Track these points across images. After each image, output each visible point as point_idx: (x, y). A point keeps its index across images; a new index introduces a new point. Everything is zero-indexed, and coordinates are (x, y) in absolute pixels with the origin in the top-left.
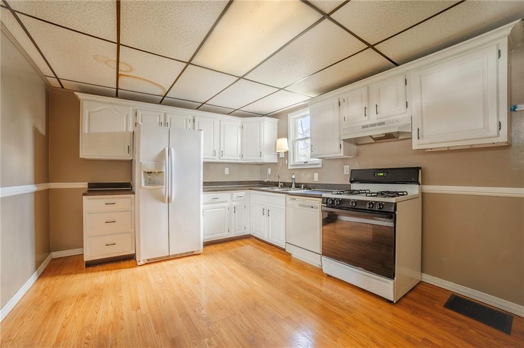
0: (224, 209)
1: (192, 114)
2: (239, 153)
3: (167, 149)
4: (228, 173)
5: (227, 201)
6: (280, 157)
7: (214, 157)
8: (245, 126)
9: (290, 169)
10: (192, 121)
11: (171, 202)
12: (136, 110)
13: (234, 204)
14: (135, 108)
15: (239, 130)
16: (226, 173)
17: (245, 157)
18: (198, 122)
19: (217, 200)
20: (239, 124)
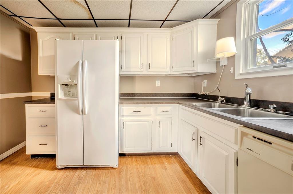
0: (147, 123)
1: (120, 32)
2: (169, 64)
3: (81, 62)
4: (159, 86)
5: (151, 115)
6: (221, 65)
7: (142, 70)
8: (174, 37)
9: (238, 80)
10: (119, 38)
11: (85, 114)
12: (74, 35)
13: (159, 118)
14: (74, 34)
15: (169, 42)
16: (157, 86)
17: (175, 69)
18: (126, 38)
19: (139, 113)
20: (169, 35)
